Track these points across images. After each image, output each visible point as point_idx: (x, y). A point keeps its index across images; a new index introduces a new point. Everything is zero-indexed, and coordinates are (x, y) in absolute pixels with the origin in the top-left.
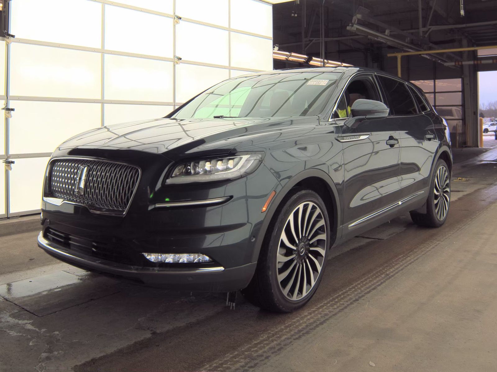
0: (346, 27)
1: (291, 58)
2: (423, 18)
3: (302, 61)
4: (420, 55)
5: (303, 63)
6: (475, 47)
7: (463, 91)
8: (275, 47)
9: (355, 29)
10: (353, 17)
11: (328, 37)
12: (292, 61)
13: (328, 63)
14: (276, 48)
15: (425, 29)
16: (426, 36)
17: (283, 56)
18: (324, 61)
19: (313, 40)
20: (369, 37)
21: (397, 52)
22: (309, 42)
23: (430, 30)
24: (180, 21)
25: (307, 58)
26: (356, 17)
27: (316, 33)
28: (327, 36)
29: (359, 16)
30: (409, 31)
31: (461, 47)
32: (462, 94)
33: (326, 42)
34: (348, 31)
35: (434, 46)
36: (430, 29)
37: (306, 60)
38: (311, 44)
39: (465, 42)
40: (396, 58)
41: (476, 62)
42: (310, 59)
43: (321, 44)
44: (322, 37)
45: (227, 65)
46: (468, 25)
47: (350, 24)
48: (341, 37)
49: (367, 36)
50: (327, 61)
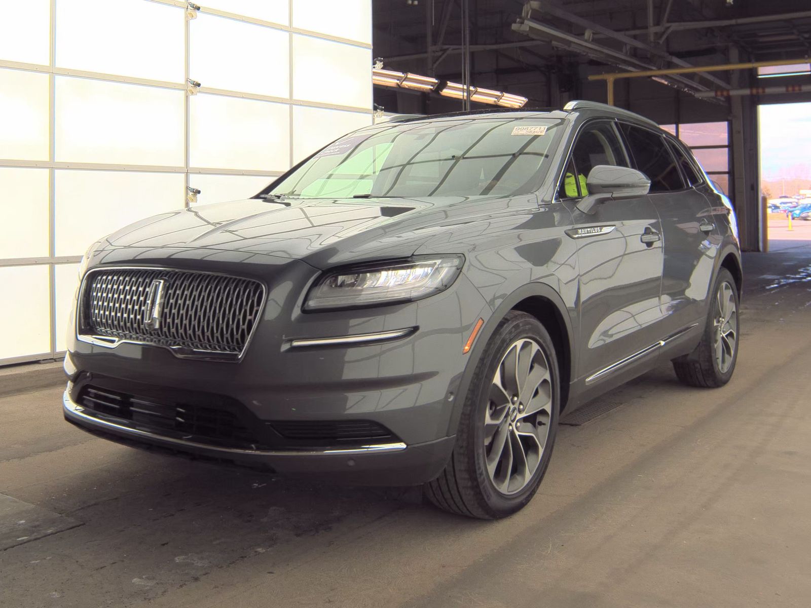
0: (511, 25)
1: (406, 84)
2: (655, 7)
3: (426, 89)
4: (650, 77)
5: (429, 93)
6: (753, 63)
7: (731, 146)
8: (377, 62)
9: (528, 29)
10: (522, 5)
11: (476, 44)
12: (410, 90)
13: (476, 92)
14: (379, 65)
15: (658, 29)
16: (661, 42)
17: (391, 79)
18: (468, 88)
19: (448, 49)
20: (554, 43)
21: (608, 72)
22: (440, 53)
23: (669, 31)
24: (198, 13)
25: (437, 83)
26: (529, 6)
27: (454, 36)
28: (473, 42)
29: (535, 5)
30: (628, 33)
31: (727, 62)
32: (729, 150)
33: (472, 54)
34: (514, 32)
35: (676, 60)
36: (668, 28)
37: (435, 87)
38: (443, 57)
39: (734, 53)
40: (604, 83)
41: (754, 91)
42: (442, 85)
43: (463, 57)
44: (465, 44)
45: (287, 96)
46: (741, 21)
47: (518, 20)
48: (500, 43)
49: (551, 41)
50: (474, 89)
